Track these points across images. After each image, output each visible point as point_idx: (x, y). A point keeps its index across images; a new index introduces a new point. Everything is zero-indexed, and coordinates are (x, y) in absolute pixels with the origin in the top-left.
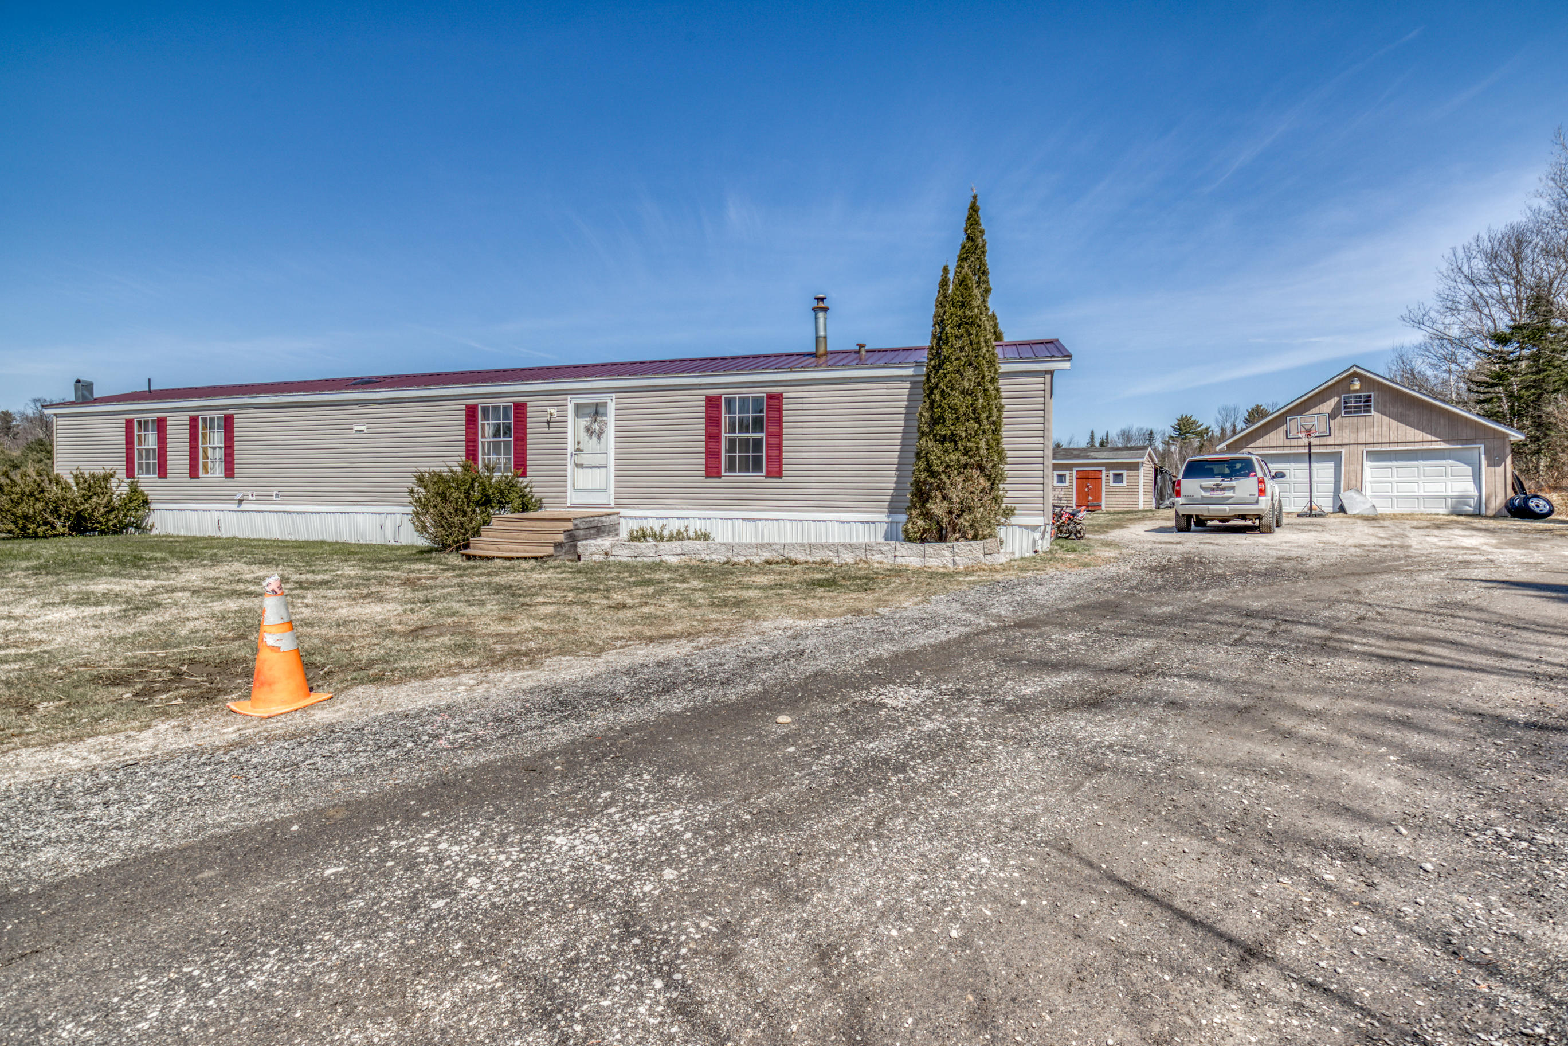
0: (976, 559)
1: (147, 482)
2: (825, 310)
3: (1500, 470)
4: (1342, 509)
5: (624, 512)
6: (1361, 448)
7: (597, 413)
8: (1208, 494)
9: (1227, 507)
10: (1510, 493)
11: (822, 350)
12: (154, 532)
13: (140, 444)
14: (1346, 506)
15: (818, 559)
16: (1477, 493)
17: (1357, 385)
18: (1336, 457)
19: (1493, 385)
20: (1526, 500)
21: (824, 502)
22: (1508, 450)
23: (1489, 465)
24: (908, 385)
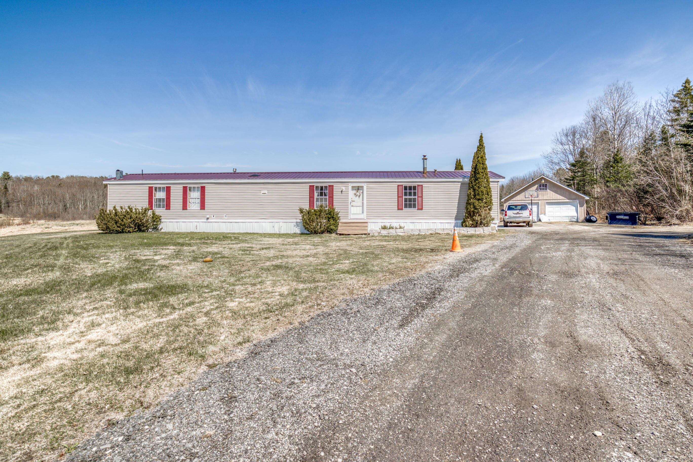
0: (490, 232)
1: (159, 211)
2: (426, 159)
3: (583, 208)
4: (540, 220)
5: (369, 221)
6: (545, 201)
7: (358, 189)
8: (515, 215)
9: (521, 219)
10: (586, 216)
11: (425, 172)
12: (162, 231)
13: (155, 197)
14: (541, 219)
15: (446, 233)
16: (577, 215)
17: (543, 181)
18: (537, 204)
19: (571, 180)
20: (590, 217)
21: (436, 217)
22: (585, 202)
23: (580, 207)
24: (460, 184)
